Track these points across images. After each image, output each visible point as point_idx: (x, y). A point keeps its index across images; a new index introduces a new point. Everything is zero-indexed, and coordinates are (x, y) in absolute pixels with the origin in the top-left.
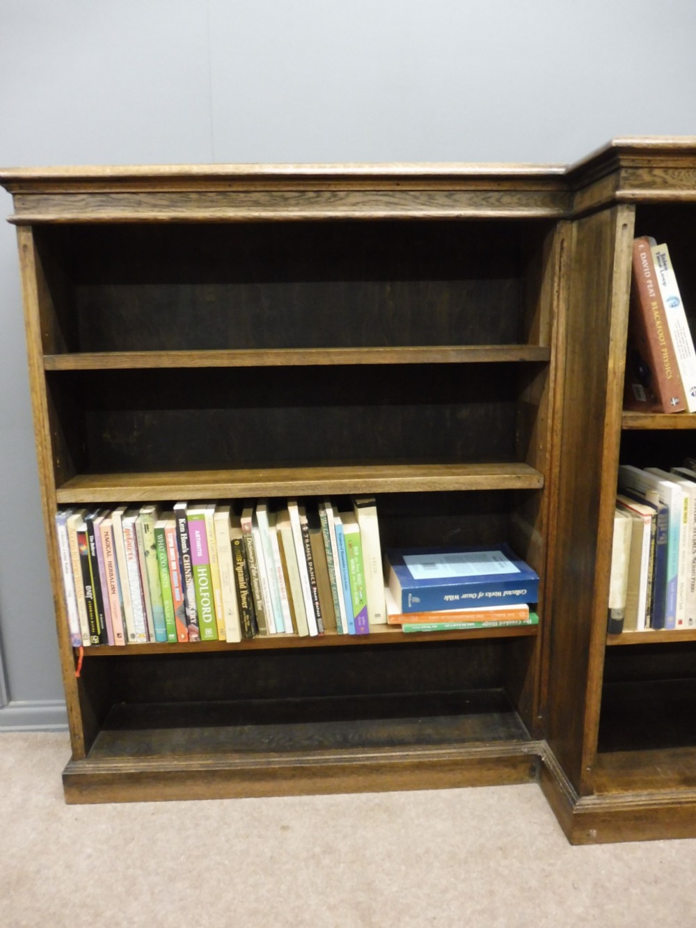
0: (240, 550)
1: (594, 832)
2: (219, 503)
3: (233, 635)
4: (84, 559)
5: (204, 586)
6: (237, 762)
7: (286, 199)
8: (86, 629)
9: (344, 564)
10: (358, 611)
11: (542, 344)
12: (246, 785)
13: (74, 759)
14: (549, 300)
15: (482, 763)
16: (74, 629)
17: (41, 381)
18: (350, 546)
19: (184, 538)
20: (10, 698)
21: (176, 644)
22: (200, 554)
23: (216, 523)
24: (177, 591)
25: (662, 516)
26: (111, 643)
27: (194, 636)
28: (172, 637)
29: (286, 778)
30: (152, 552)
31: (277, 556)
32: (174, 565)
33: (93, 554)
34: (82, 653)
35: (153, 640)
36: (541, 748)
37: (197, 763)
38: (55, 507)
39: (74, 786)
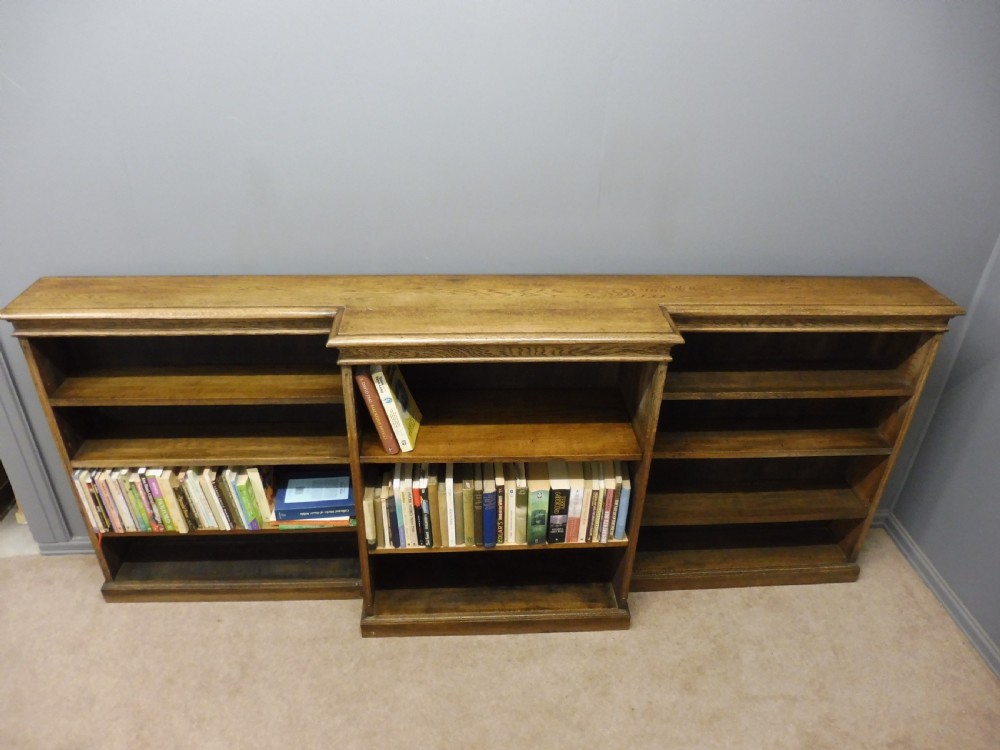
0: (180, 493)
1: (373, 633)
2: (165, 468)
3: (182, 529)
4: (93, 495)
5: (162, 507)
6: (197, 585)
8: (101, 525)
10: (252, 519)
13: (107, 581)
15: (333, 589)
16: (94, 525)
17: (50, 411)
18: (241, 491)
19: (146, 486)
20: (71, 534)
21: (153, 532)
22: (157, 493)
23: (161, 477)
24: (148, 509)
25: (391, 500)
26: (116, 531)
27: (162, 529)
28: (149, 529)
30: (130, 492)
31: (201, 494)
32: (144, 498)
33: (98, 493)
34: (100, 536)
35: (139, 530)
38: (71, 469)
39: (109, 594)
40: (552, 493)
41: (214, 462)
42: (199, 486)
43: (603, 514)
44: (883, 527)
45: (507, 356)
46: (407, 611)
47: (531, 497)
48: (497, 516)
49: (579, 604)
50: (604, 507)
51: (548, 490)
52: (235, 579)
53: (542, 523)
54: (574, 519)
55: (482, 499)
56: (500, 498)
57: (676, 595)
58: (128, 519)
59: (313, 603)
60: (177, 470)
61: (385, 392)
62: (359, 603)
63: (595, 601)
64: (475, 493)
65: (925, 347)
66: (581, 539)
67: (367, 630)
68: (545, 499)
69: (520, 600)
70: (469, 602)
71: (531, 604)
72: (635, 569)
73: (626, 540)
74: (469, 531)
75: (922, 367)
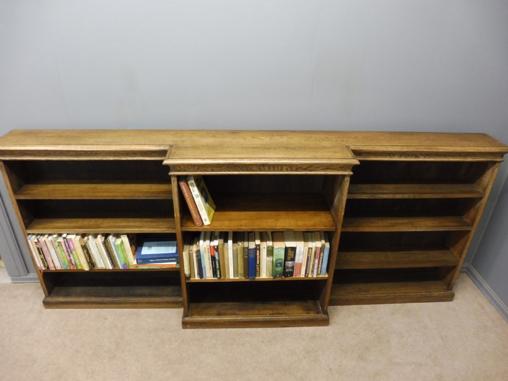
0: (85, 248)
1: (189, 326)
2: (77, 235)
3: (86, 268)
4: (38, 249)
5: (76, 256)
6: (93, 299)
8: (42, 265)
9: (117, 252)
10: (124, 263)
13: (46, 297)
15: (168, 303)
16: (39, 265)
17: (15, 202)
18: (118, 247)
19: (67, 244)
20: (28, 272)
21: (70, 270)
22: (73, 248)
23: (75, 239)
24: (68, 257)
26: (51, 269)
27: (75, 268)
28: (68, 268)
30: (58, 247)
31: (97, 249)
32: (65, 251)
33: (41, 247)
34: (42, 271)
35: (63, 269)
38: (26, 234)
39: (47, 304)
40: (286, 249)
41: (103, 231)
42: (95, 244)
43: (314, 261)
44: (466, 272)
45: (262, 171)
46: (207, 315)
47: (275, 252)
48: (256, 262)
49: (301, 311)
50: (315, 257)
51: (284, 247)
52: (115, 296)
53: (281, 266)
54: (299, 264)
55: (248, 252)
56: (258, 251)
57: (354, 307)
58: (57, 263)
59: (156, 310)
60: (83, 235)
61: (195, 191)
62: (181, 310)
63: (310, 310)
64: (244, 248)
65: (490, 170)
66: (302, 275)
67: (185, 325)
68: (283, 252)
69: (269, 309)
70: (241, 310)
71: (275, 312)
72: (332, 293)
73: (327, 276)
74: (241, 270)
75: (489, 181)
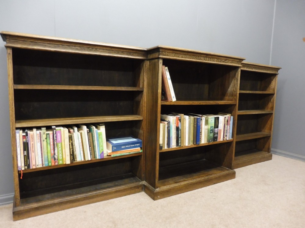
0: (71, 138)
3: (68, 162)
4: (24, 143)
5: (60, 149)
6: (68, 198)
7: (85, 49)
8: (23, 165)
9: (98, 140)
10: (101, 152)
11: (141, 86)
12: (71, 205)
14: (143, 77)
15: (131, 188)
16: (19, 165)
17: (12, 92)
18: (100, 135)
19: (55, 135)
21: (51, 166)
22: (59, 140)
24: (52, 151)
25: (169, 123)
26: (31, 168)
27: (56, 164)
28: (50, 164)
29: (82, 201)
30: (45, 140)
31: (80, 140)
32: (52, 143)
33: (27, 142)
34: (22, 172)
35: (44, 166)
36: (144, 183)
37: (56, 201)
38: (15, 128)
39: (16, 215)
40: (215, 119)
47: (209, 121)
48: (200, 130)
53: (213, 132)
54: (220, 130)
56: (201, 121)
61: (168, 75)
62: (142, 193)
65: (274, 80)
66: (222, 139)
73: (232, 139)
